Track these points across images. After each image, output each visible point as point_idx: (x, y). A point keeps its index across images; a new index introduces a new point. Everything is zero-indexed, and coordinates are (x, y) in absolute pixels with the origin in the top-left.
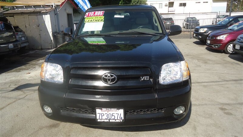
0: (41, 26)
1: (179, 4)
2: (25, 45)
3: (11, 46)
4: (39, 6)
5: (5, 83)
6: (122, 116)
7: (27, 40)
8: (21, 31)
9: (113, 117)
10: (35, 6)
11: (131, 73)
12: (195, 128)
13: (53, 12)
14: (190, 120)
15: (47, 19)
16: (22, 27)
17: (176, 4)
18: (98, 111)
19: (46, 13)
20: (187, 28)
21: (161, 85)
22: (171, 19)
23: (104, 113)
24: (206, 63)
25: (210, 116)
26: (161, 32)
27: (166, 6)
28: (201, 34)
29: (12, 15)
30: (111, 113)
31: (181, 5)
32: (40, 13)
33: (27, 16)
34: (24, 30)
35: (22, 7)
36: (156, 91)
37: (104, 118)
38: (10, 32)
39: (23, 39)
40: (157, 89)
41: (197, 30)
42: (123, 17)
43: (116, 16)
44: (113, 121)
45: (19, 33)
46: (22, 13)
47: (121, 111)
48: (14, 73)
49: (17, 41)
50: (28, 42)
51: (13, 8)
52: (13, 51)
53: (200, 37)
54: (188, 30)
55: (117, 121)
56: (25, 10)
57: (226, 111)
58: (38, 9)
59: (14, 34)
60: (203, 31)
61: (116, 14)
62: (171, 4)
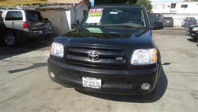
0: (64, 19)
1: (181, 6)
2: (51, 32)
3: (41, 32)
4: (64, 4)
5: (33, 58)
6: (100, 84)
7: (53, 29)
8: (49, 22)
9: (94, 85)
10: (61, 4)
11: (109, 54)
12: (163, 105)
13: (73, 9)
14: (161, 99)
15: (68, 14)
16: (50, 19)
17: (178, 6)
18: (84, 79)
19: (68, 10)
20: (185, 27)
21: (131, 65)
22: (171, 18)
23: (88, 80)
24: (193, 57)
25: (180, 98)
26: (145, 26)
27: (169, 6)
28: (194, 32)
29: (45, 10)
30: (93, 81)
31: (183, 6)
32: (64, 10)
33: (54, 11)
34: (51, 22)
35: (52, 5)
36: (127, 69)
37: (87, 84)
38: (41, 22)
39: (50, 28)
40: (128, 68)
41: (191, 29)
42: (117, 13)
43: (111, 13)
44: (94, 87)
45: (48, 23)
46: (51, 9)
47: (100, 81)
48: (40, 51)
49: (45, 29)
50: (53, 30)
51: (46, 5)
52: (41, 35)
53: (193, 34)
54: (185, 28)
55: (96, 88)
56: (54, 7)
57: (195, 96)
58: (63, 6)
59: (44, 24)
60: (196, 30)
61: (112, 11)
62: (173, 5)
